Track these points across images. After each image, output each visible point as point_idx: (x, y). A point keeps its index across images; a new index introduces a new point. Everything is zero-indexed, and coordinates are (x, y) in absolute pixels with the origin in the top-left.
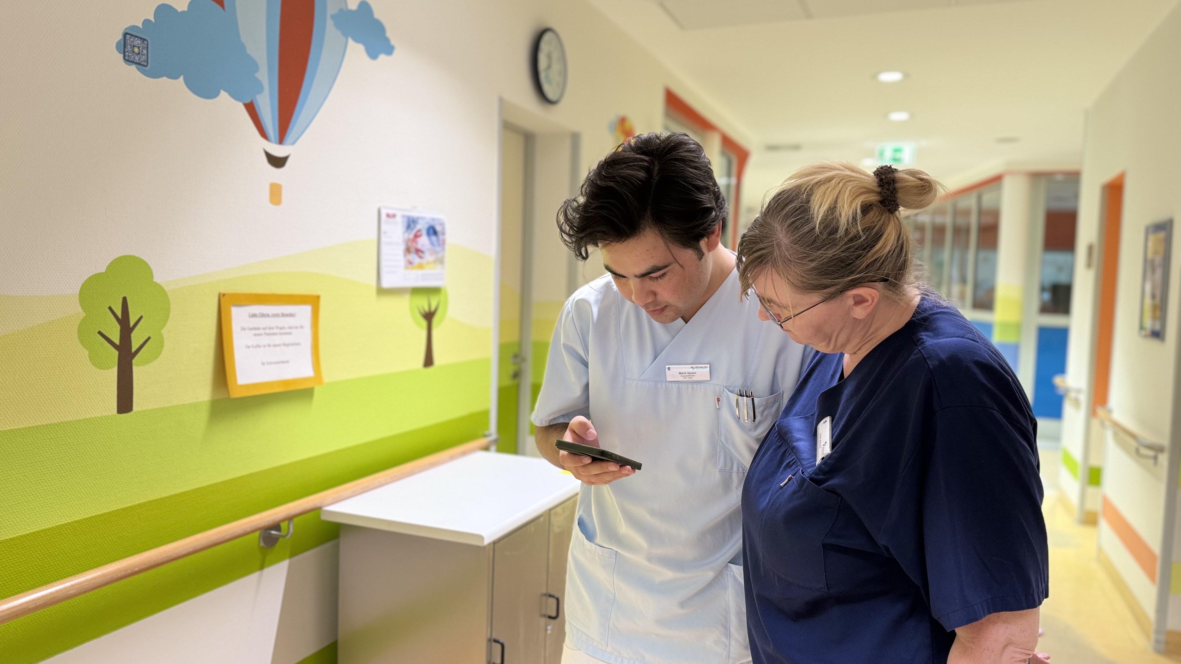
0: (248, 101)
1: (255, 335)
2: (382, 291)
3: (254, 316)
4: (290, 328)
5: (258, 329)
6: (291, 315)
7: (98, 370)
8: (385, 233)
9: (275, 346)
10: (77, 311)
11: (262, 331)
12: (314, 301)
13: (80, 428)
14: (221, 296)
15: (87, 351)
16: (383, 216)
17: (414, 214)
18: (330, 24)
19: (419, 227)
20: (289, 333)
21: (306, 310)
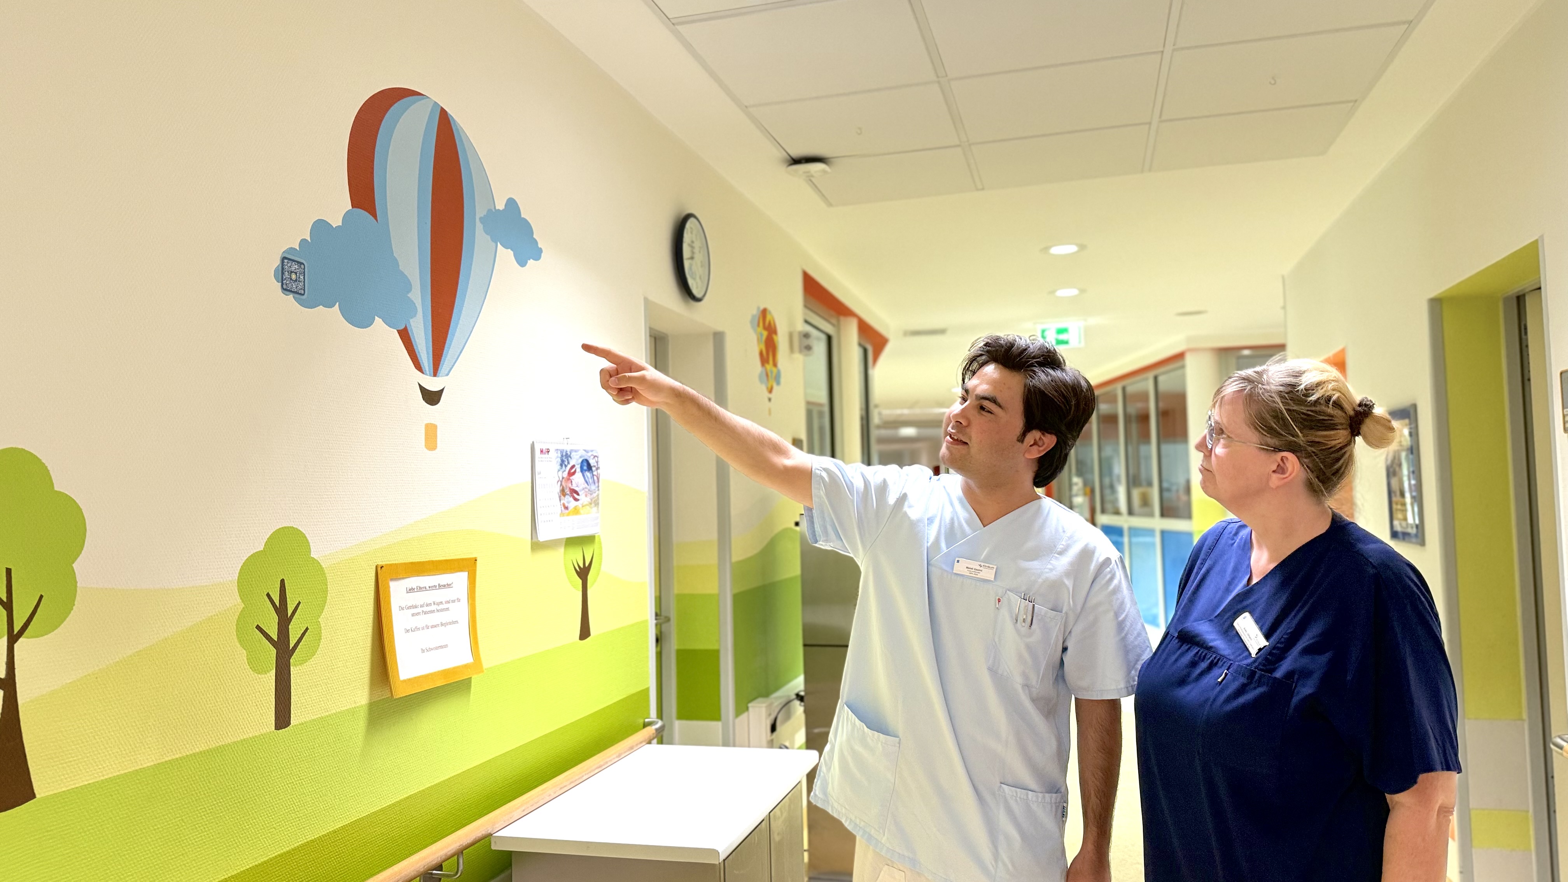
0: (402, 327)
1: (413, 615)
2: (537, 546)
3: (411, 590)
4: (448, 602)
5: (416, 607)
6: (449, 586)
7: (256, 675)
8: (540, 473)
9: (433, 627)
10: (235, 602)
11: (419, 610)
12: (468, 565)
13: (238, 753)
14: (379, 569)
15: (245, 651)
16: (538, 452)
17: (567, 448)
18: (479, 227)
19: (572, 463)
20: (447, 609)
21: (460, 579)
